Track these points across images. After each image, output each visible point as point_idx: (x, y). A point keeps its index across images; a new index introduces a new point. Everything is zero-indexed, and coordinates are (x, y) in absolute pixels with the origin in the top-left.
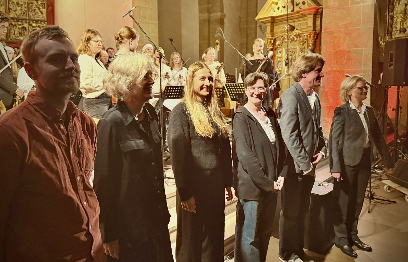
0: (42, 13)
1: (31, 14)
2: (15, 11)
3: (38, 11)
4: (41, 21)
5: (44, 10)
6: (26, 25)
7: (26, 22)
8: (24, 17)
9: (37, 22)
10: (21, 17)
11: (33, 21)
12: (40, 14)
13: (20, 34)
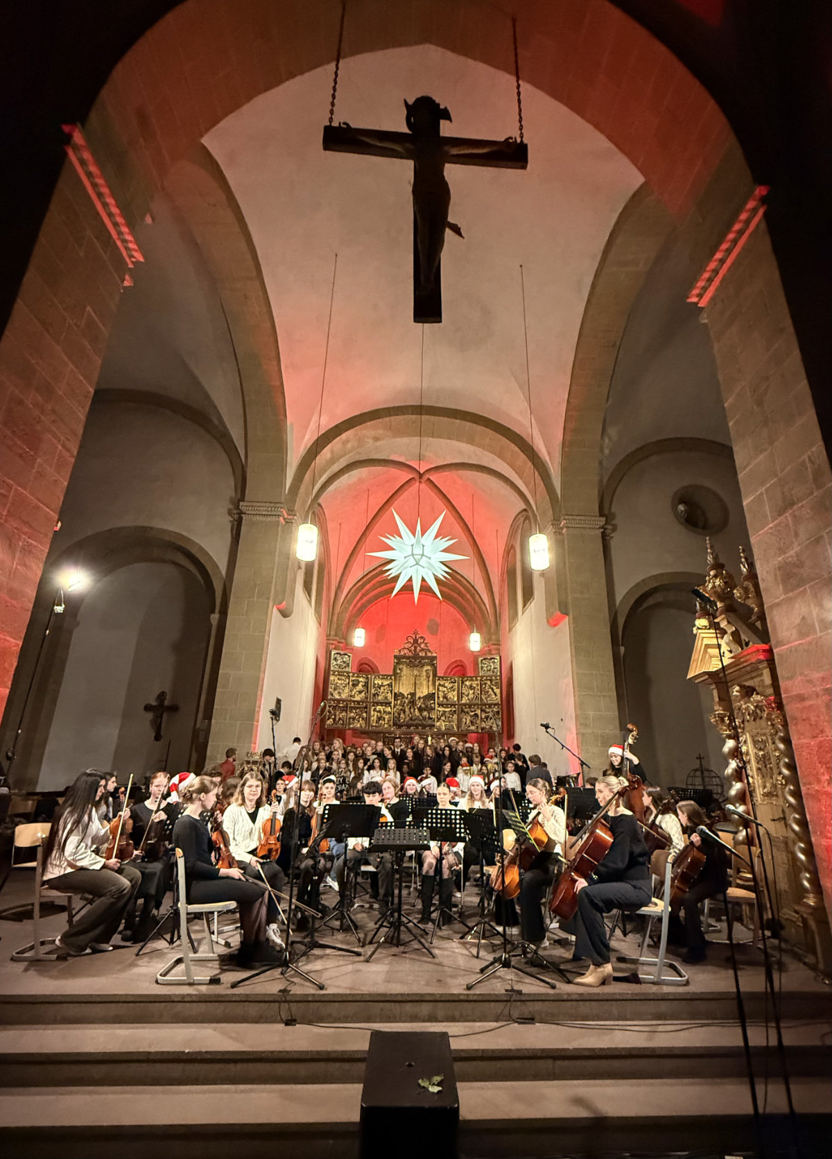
0: (496, 695)
1: (483, 697)
2: (468, 695)
3: (492, 693)
4: (495, 705)
5: (498, 691)
6: (478, 712)
7: (478, 708)
8: (477, 702)
9: (490, 706)
10: (474, 702)
11: (485, 705)
12: (493, 696)
13: (472, 722)
